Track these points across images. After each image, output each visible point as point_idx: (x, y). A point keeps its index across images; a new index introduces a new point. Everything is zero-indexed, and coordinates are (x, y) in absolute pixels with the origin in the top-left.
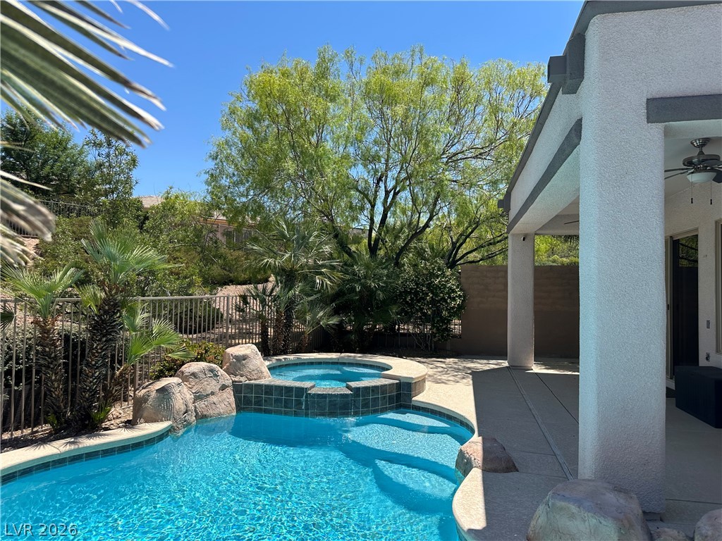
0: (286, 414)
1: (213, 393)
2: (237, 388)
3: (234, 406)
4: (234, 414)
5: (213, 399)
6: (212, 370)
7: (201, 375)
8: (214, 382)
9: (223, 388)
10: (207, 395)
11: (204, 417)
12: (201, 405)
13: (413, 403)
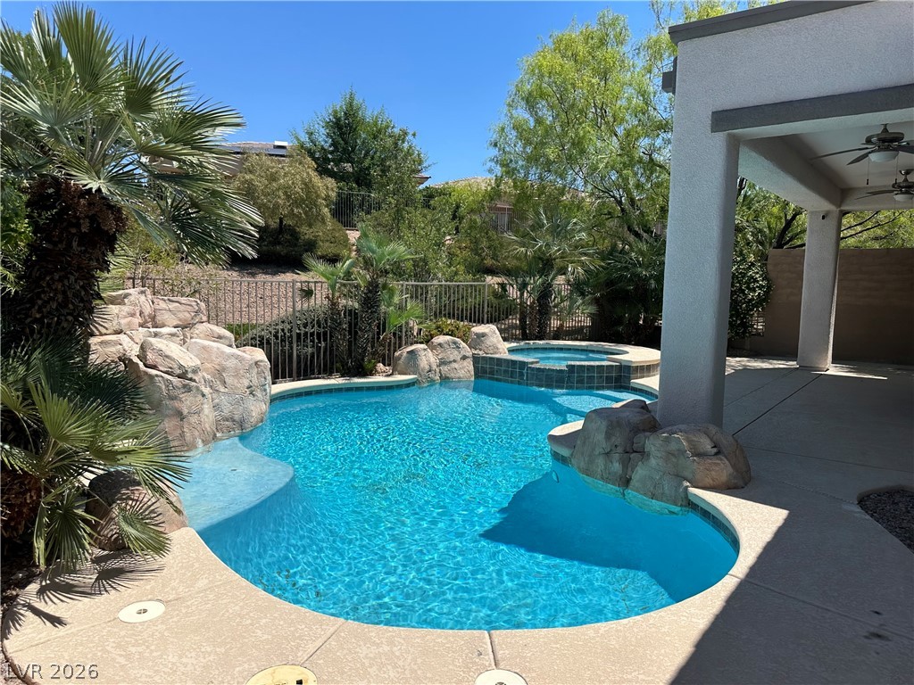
0: (512, 382)
1: (455, 361)
2: (476, 359)
3: (473, 373)
4: (473, 379)
5: (455, 365)
6: (455, 343)
7: (446, 346)
8: (456, 352)
9: (464, 358)
10: (450, 362)
11: (447, 378)
12: (445, 369)
13: (632, 385)
